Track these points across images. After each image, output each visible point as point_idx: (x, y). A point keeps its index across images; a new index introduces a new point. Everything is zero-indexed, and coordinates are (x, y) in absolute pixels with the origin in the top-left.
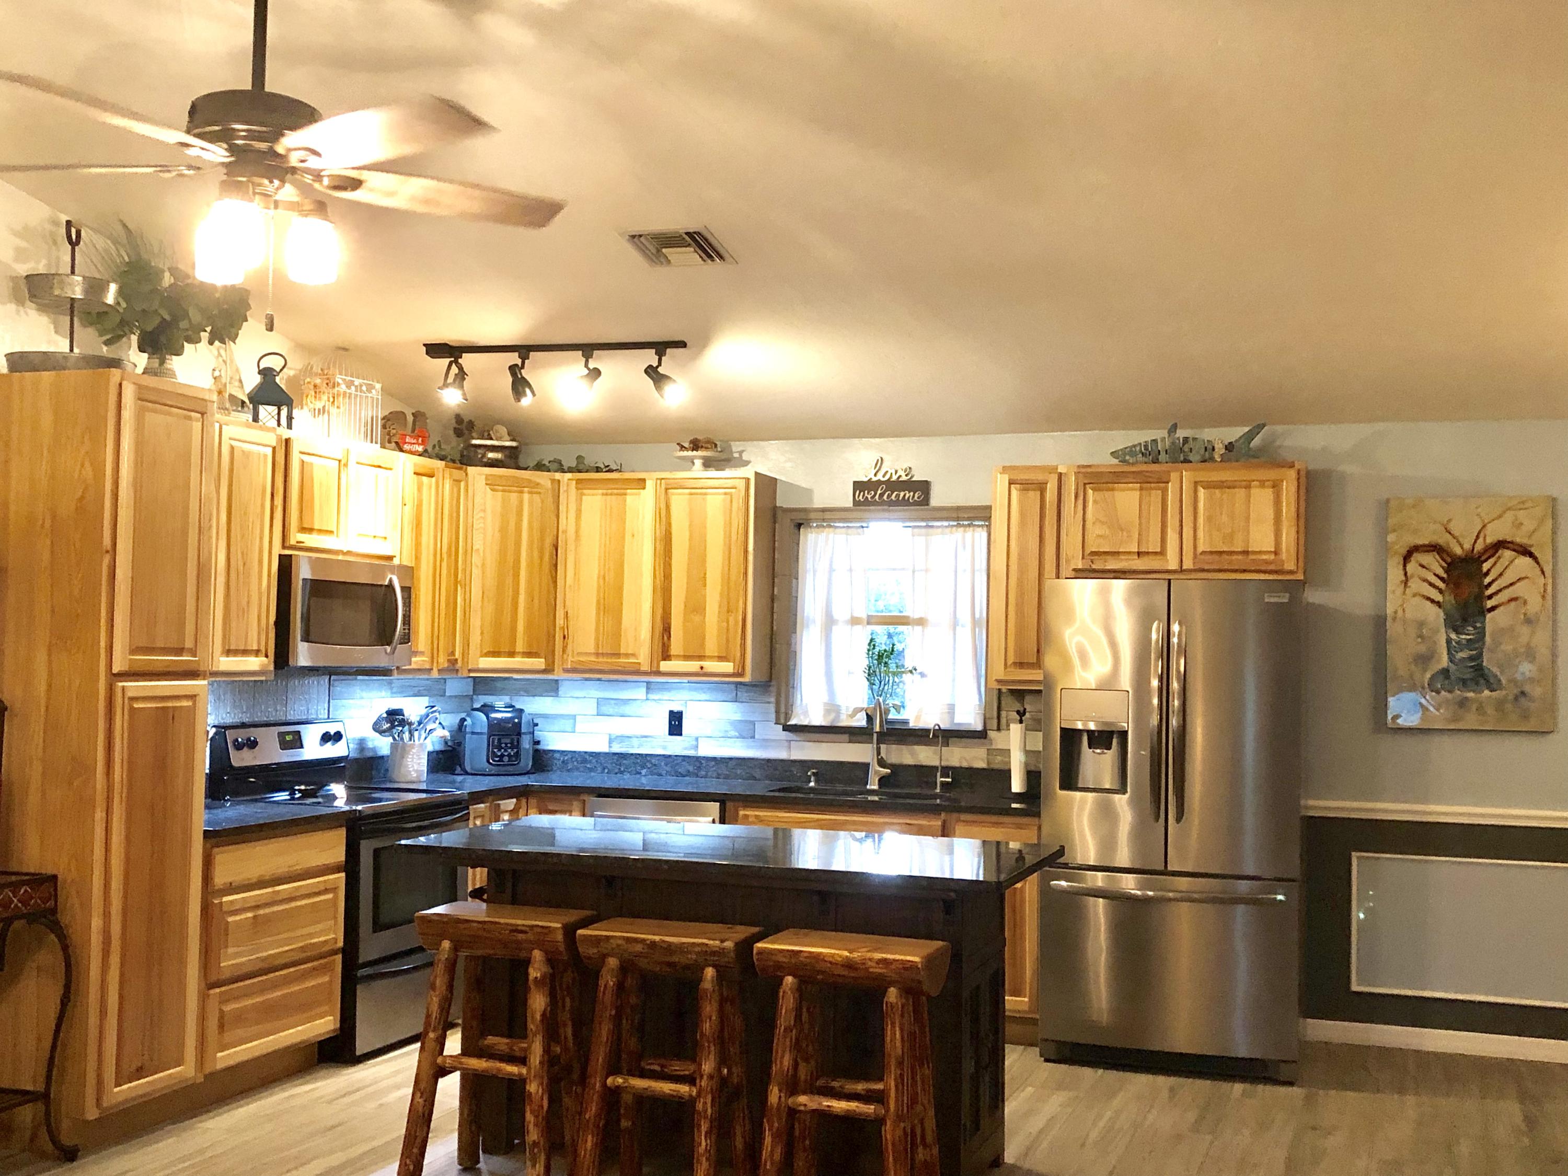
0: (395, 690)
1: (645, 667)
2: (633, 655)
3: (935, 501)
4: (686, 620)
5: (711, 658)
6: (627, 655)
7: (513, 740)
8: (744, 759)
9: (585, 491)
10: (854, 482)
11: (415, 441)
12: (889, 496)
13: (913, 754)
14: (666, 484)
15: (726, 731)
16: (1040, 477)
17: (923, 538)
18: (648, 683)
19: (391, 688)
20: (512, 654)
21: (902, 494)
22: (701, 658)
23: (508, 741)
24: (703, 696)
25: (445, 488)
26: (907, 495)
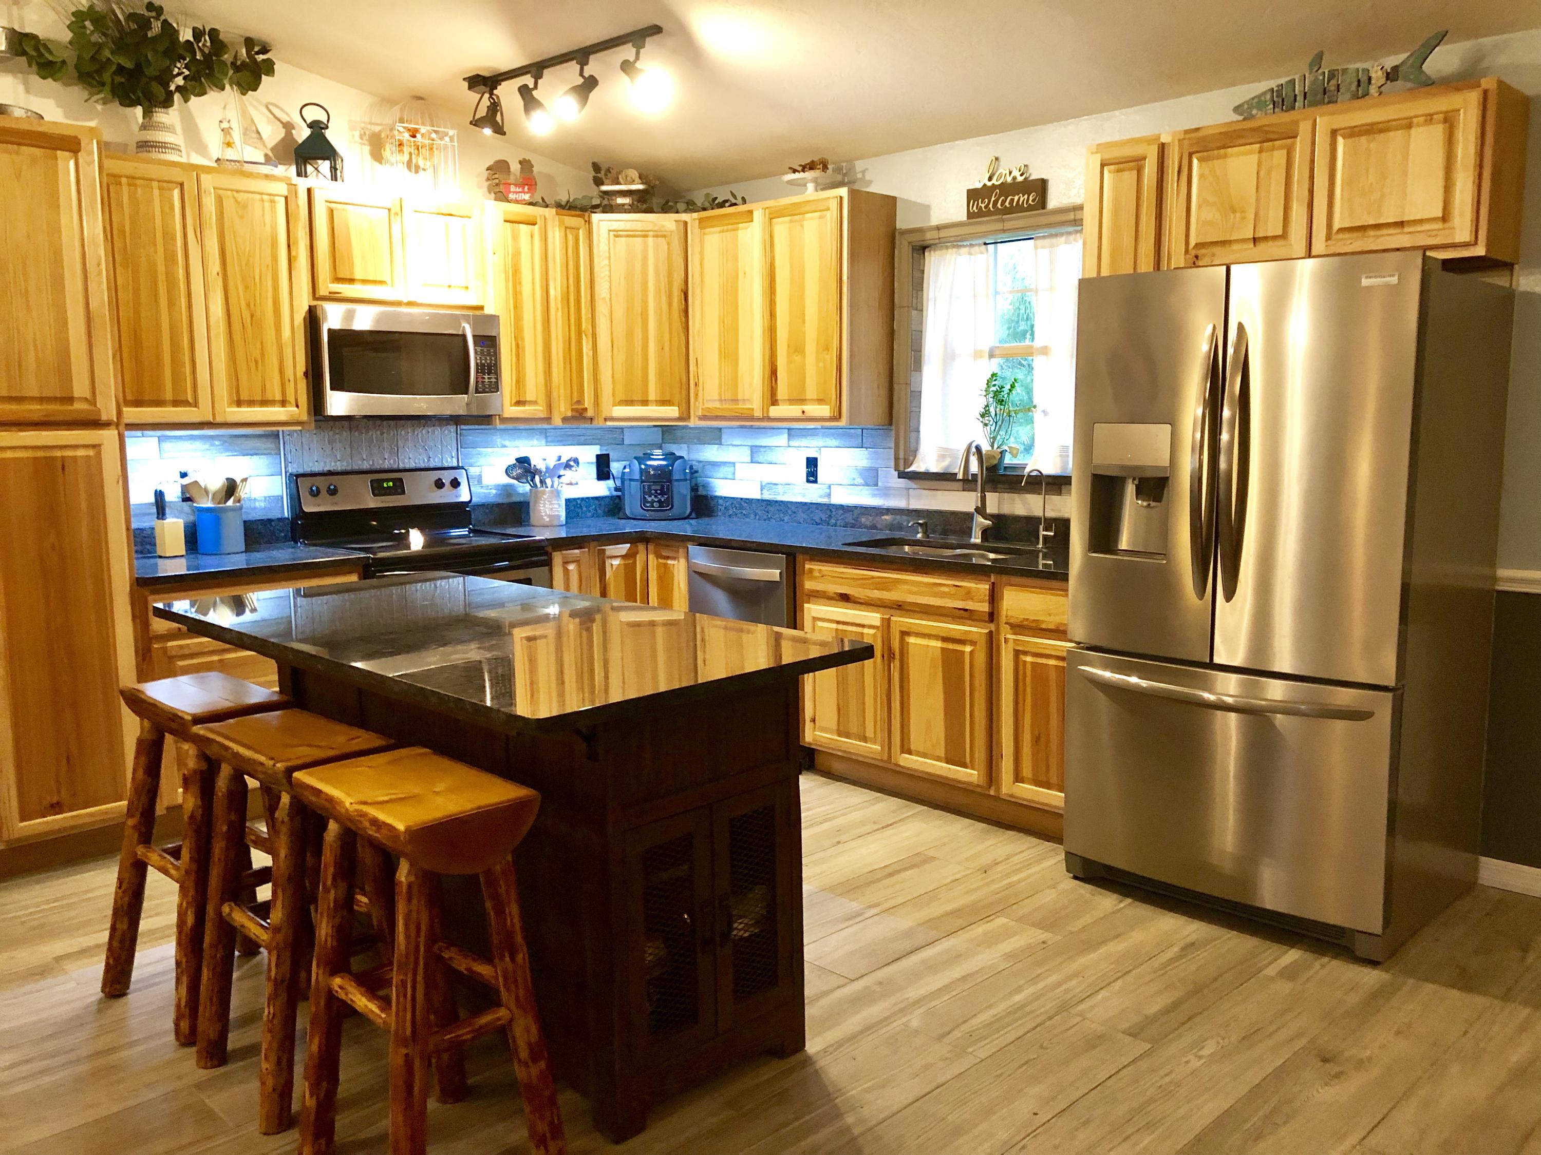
0: (549, 439)
1: (758, 413)
2: (748, 400)
3: (1053, 202)
4: (790, 362)
5: (812, 401)
6: (744, 401)
7: (663, 487)
8: (867, 509)
9: (708, 230)
10: (969, 191)
11: (521, 190)
12: (1003, 202)
14: (770, 214)
15: (854, 479)
16: (1137, 151)
17: (1047, 251)
18: (789, 429)
19: (546, 437)
20: (645, 403)
21: (1016, 198)
22: (802, 401)
23: (659, 487)
24: (834, 443)
25: (556, 236)
26: (1022, 199)
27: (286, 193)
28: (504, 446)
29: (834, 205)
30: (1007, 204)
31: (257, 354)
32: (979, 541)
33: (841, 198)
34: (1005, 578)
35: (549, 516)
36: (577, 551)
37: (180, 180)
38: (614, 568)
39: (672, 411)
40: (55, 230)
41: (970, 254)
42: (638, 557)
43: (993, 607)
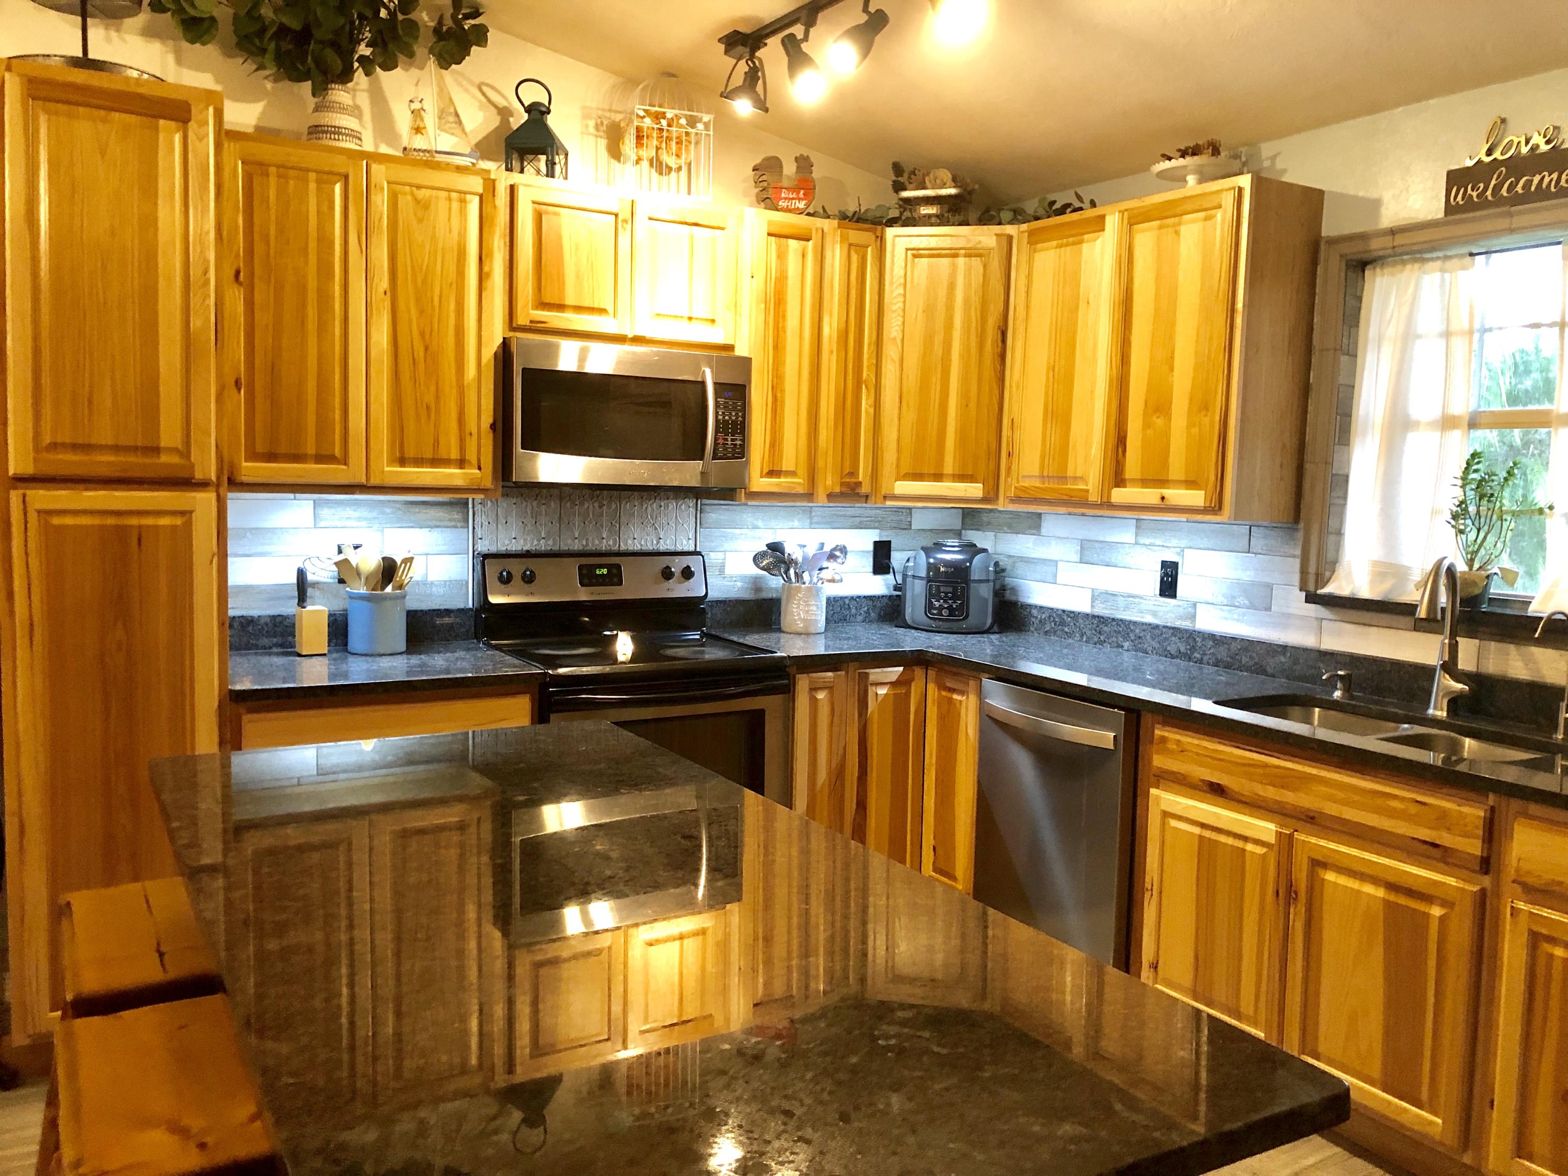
0: (815, 520)
1: (1094, 497)
2: (1083, 479)
4: (1147, 425)
5: (1176, 484)
6: (1075, 479)
7: (955, 589)
8: (1251, 642)
9: (1039, 246)
10: (1450, 172)
11: (794, 196)
12: (1513, 186)
13: (1529, 661)
14: (1129, 218)
15: (1234, 597)
18: (1138, 520)
19: (811, 518)
20: (938, 477)
21: (1537, 179)
22: (1162, 483)
23: (950, 589)
24: (1205, 543)
25: (836, 256)
26: (1547, 180)
27: (481, 191)
28: (756, 527)
29: (1228, 200)
30: (1519, 189)
31: (430, 398)
32: (1442, 714)
33: (1240, 190)
34: (1516, 804)
35: (804, 620)
36: (830, 674)
37: (343, 170)
38: (880, 699)
39: (975, 490)
40: (149, 222)
41: (1443, 270)
42: (913, 684)
43: (1490, 848)
